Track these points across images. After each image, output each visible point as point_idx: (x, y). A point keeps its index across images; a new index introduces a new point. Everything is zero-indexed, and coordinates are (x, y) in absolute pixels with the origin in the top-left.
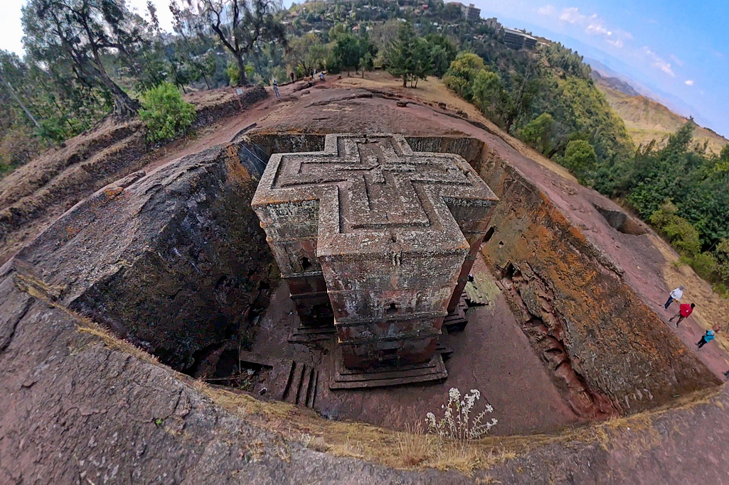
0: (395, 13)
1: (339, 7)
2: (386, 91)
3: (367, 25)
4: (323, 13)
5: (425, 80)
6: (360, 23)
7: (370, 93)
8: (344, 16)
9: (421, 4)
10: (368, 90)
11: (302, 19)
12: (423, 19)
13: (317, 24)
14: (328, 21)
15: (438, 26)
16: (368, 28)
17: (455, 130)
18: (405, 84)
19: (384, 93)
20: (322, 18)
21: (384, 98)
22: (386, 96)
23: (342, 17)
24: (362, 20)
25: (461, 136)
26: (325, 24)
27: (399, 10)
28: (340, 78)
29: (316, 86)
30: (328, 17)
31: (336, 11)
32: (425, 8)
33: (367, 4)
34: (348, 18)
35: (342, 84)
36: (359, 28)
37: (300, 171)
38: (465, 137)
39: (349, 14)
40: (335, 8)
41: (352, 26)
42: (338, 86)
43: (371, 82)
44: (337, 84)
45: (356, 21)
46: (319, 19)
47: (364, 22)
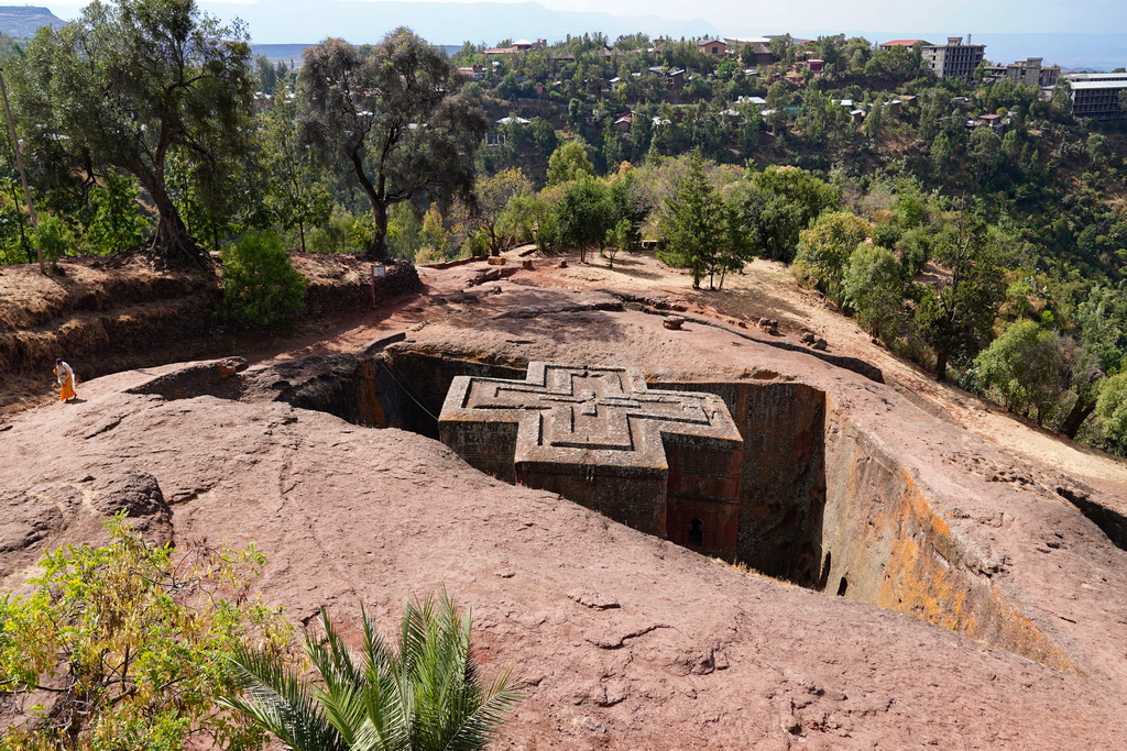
0: (732, 83)
1: (586, 68)
2: (654, 296)
3: (654, 112)
4: (543, 78)
5: (741, 272)
6: (637, 109)
7: (616, 301)
8: (597, 89)
9: (805, 58)
10: (615, 295)
11: (486, 87)
12: (808, 93)
13: (523, 104)
14: (555, 99)
15: (853, 108)
16: (656, 121)
17: (763, 368)
18: (697, 282)
19: (648, 302)
20: (540, 91)
21: (647, 311)
22: (652, 308)
23: (592, 90)
24: (643, 103)
25: (774, 381)
26: (546, 105)
27: (743, 74)
28: (564, 265)
29: (511, 278)
30: (556, 88)
31: (576, 76)
32: (816, 67)
33: (660, 64)
34: (607, 96)
35: (566, 280)
36: (634, 119)
37: (496, 396)
38: (782, 381)
39: (610, 84)
40: (575, 69)
41: (615, 115)
42: (558, 282)
43: (626, 278)
44: (556, 277)
45: (627, 101)
46: (529, 93)
47: (646, 106)
